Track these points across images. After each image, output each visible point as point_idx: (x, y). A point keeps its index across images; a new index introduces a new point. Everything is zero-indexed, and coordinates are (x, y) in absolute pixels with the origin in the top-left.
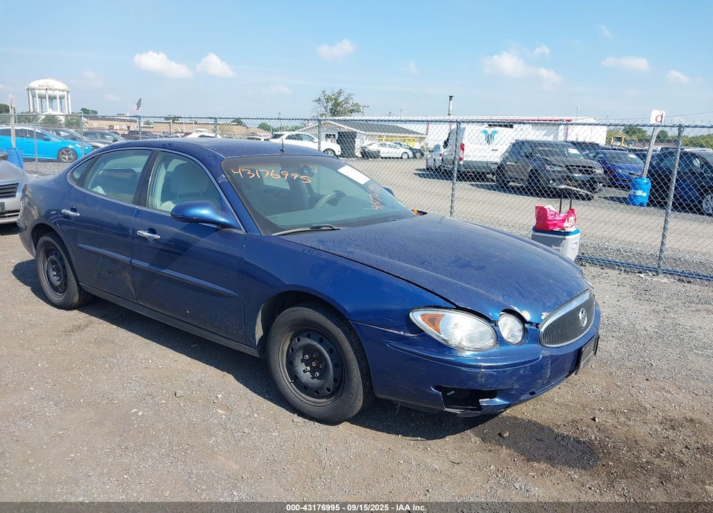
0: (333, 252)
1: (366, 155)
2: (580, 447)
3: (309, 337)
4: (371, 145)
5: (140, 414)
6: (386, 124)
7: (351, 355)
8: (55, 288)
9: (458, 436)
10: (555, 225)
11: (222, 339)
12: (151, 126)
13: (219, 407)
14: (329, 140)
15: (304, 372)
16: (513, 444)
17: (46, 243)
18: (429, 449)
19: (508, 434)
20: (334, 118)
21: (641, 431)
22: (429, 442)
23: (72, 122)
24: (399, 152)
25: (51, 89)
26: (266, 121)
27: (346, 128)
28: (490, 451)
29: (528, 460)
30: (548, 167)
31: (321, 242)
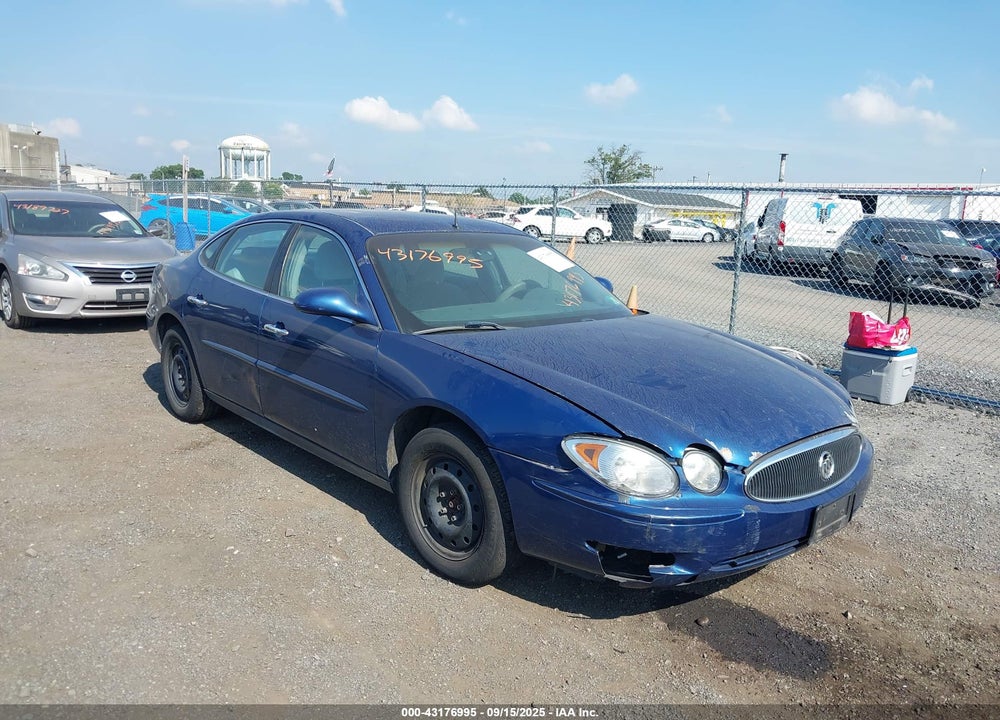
0: (479, 357)
1: (650, 236)
2: (810, 649)
3: (446, 468)
4: (658, 222)
5: (236, 553)
6: (684, 192)
7: (491, 495)
8: (179, 395)
9: (636, 617)
10: (876, 340)
11: (352, 466)
12: (368, 196)
13: (335, 553)
14: (600, 216)
15: (441, 514)
16: (712, 637)
17: (172, 338)
18: (589, 630)
19: (707, 621)
20: (612, 185)
21: (913, 635)
22: (593, 621)
23: (270, 190)
24: (699, 232)
25: (248, 148)
26: (520, 191)
27: (625, 199)
28: (674, 641)
29: (724, 658)
30: (906, 258)
31: (470, 344)
